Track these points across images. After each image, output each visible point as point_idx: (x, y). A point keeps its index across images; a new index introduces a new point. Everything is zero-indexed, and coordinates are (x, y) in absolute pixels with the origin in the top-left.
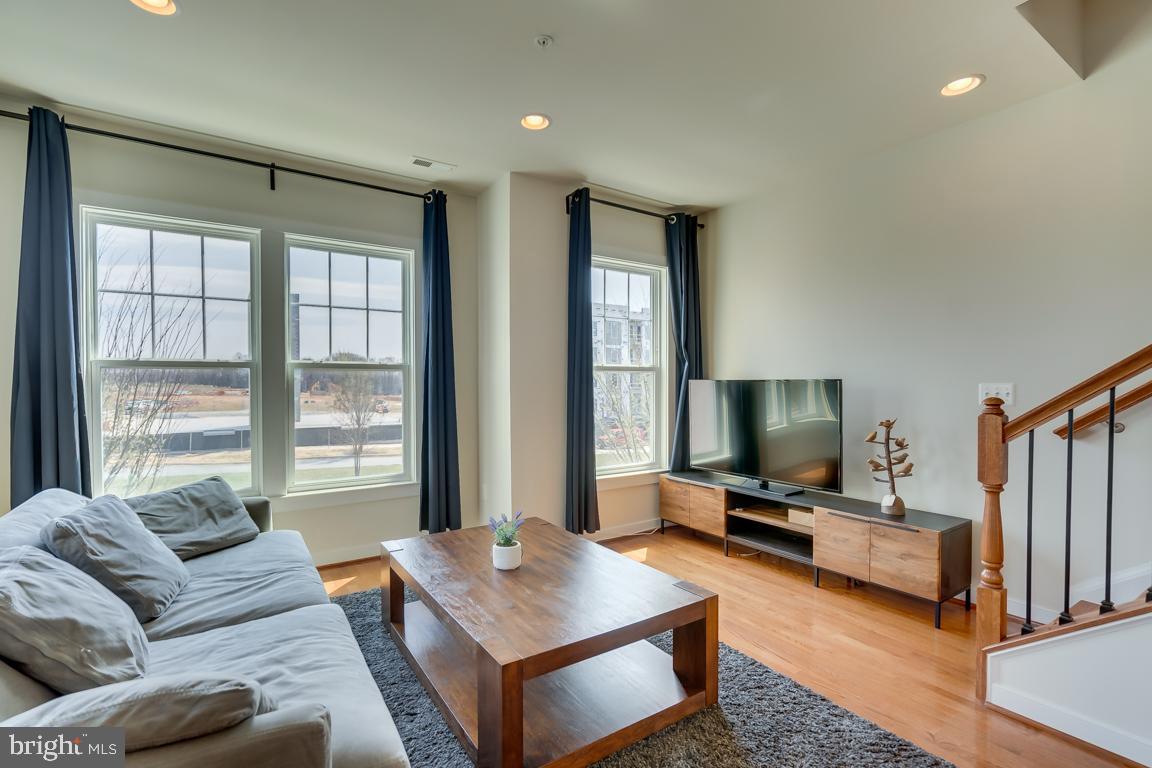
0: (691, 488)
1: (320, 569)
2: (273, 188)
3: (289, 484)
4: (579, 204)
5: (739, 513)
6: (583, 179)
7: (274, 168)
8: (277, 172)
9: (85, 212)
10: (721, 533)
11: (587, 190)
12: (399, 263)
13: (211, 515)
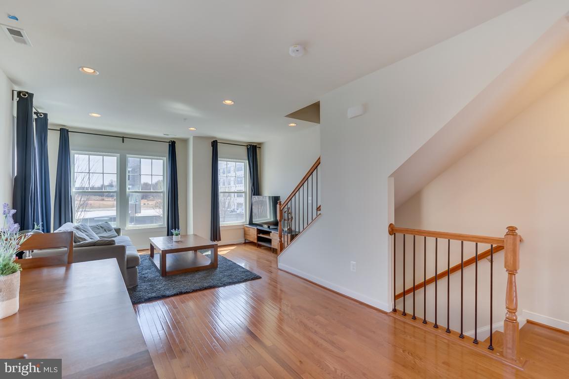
0: (251, 229)
1: (138, 251)
2: (123, 142)
3: (127, 226)
4: (215, 144)
5: (261, 235)
6: (215, 138)
7: (123, 138)
8: (124, 139)
9: (72, 152)
10: (256, 241)
11: (217, 141)
12: (162, 161)
13: (105, 231)
